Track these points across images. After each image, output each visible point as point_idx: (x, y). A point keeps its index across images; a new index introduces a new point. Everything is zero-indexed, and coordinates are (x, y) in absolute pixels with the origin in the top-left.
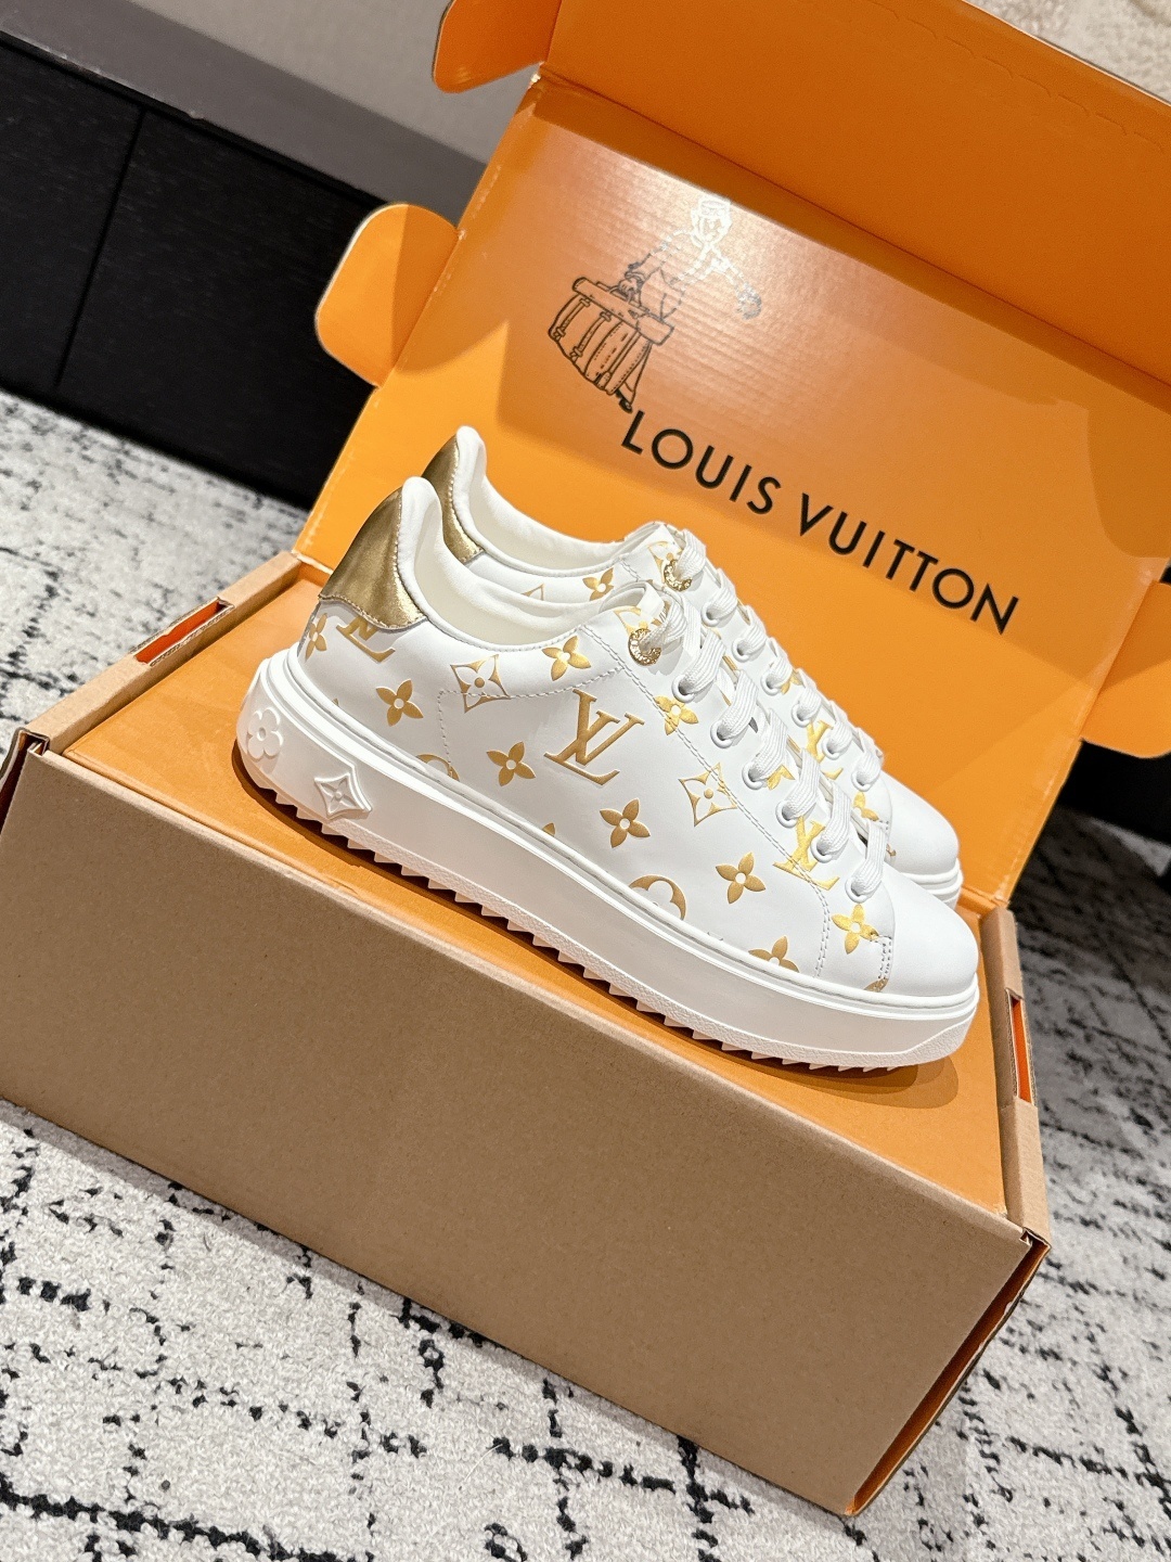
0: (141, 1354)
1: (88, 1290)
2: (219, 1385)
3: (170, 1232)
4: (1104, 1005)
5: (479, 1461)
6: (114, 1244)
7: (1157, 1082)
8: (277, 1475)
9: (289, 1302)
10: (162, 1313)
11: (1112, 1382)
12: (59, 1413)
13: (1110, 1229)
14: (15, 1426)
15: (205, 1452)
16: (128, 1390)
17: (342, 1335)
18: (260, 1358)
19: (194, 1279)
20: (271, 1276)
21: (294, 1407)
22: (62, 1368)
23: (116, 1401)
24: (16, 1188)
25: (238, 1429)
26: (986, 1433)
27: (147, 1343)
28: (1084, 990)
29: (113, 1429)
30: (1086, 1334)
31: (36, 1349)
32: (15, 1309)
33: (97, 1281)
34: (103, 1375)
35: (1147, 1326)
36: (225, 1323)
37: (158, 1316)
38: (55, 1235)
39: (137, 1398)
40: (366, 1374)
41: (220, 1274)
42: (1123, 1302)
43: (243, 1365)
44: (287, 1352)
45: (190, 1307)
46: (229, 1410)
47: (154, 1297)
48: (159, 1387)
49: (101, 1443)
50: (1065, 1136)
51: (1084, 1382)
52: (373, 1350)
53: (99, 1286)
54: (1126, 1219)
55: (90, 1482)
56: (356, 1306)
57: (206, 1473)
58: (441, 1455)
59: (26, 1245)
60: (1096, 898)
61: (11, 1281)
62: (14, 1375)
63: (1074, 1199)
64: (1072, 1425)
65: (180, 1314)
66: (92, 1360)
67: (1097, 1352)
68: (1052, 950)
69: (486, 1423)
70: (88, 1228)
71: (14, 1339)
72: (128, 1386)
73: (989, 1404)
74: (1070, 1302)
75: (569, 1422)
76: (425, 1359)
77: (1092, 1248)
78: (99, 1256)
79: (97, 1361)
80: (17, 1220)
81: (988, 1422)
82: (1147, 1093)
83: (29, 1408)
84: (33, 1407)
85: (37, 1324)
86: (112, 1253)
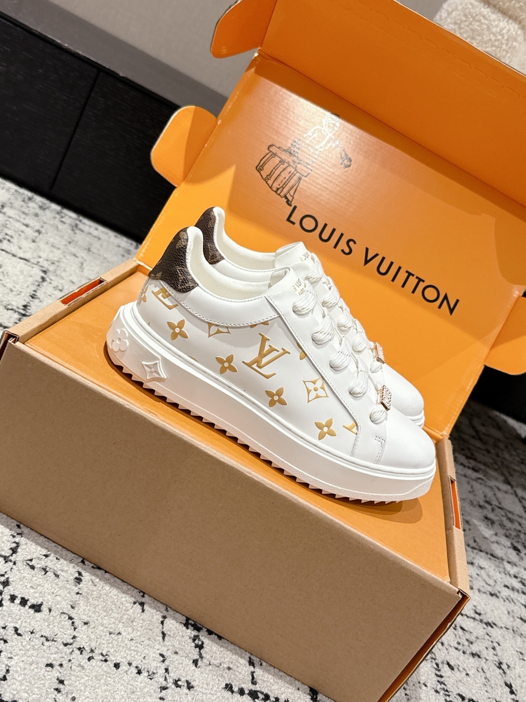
0: (65, 634)
1: (42, 602)
2: (100, 652)
3: (81, 577)
4: (500, 495)
5: (219, 694)
6: (55, 581)
7: (523, 531)
8: (125, 696)
9: (134, 613)
10: (75, 615)
11: (503, 670)
12: (25, 661)
13: (502, 598)
14: (4, 666)
15: (92, 683)
16: (59, 651)
17: (158, 631)
18: (120, 639)
19: (91, 600)
20: (126, 601)
21: (134, 664)
22: (28, 639)
23: (52, 656)
24: (11, 552)
25: (108, 673)
26: (447, 691)
27: (68, 629)
28: (491, 488)
29: (50, 670)
30: (492, 646)
31: (16, 629)
32: (8, 609)
33: (47, 599)
34: (47, 644)
35: (518, 644)
36: (105, 622)
37: (73, 617)
38: (28, 575)
39: (63, 656)
40: (168, 650)
41: (103, 598)
42: (508, 632)
43: (112, 642)
44: (133, 637)
45: (88, 614)
46: (104, 664)
47: (73, 607)
48: (73, 651)
49: (44, 677)
50: (483, 554)
51: (491, 669)
52: (172, 638)
53: (48, 601)
54: (509, 594)
55: (38, 695)
56: (164, 617)
57: (93, 693)
58: (201, 690)
59: (14, 579)
60: (495, 446)
61: (6, 596)
62: (5, 641)
63: (487, 583)
64: (486, 689)
65: (84, 617)
66: (42, 636)
67: (496, 655)
68: (477, 469)
69: (222, 676)
70: (44, 573)
71: (7, 624)
72: (59, 649)
73: (449, 677)
74: (485, 631)
75: (260, 678)
76: (195, 644)
77: (494, 606)
78: (48, 587)
79: (45, 637)
80: (11, 567)
81: (448, 686)
82: (518, 536)
83: (11, 658)
84: (14, 657)
85: (17, 617)
86: (54, 585)
